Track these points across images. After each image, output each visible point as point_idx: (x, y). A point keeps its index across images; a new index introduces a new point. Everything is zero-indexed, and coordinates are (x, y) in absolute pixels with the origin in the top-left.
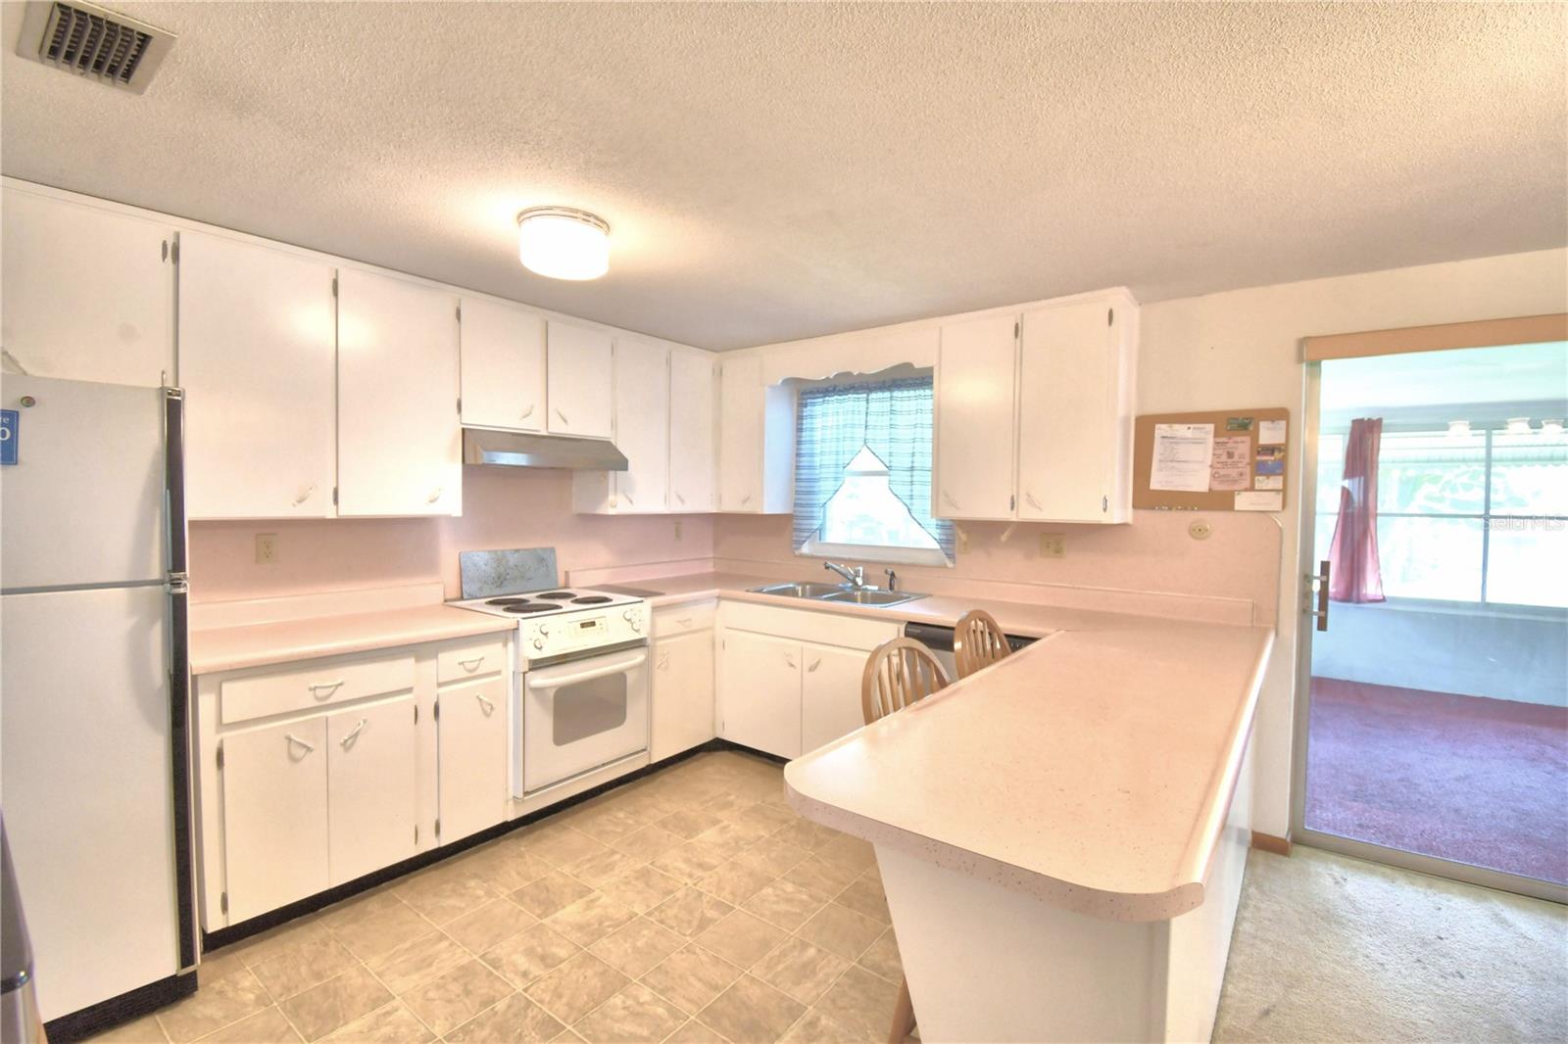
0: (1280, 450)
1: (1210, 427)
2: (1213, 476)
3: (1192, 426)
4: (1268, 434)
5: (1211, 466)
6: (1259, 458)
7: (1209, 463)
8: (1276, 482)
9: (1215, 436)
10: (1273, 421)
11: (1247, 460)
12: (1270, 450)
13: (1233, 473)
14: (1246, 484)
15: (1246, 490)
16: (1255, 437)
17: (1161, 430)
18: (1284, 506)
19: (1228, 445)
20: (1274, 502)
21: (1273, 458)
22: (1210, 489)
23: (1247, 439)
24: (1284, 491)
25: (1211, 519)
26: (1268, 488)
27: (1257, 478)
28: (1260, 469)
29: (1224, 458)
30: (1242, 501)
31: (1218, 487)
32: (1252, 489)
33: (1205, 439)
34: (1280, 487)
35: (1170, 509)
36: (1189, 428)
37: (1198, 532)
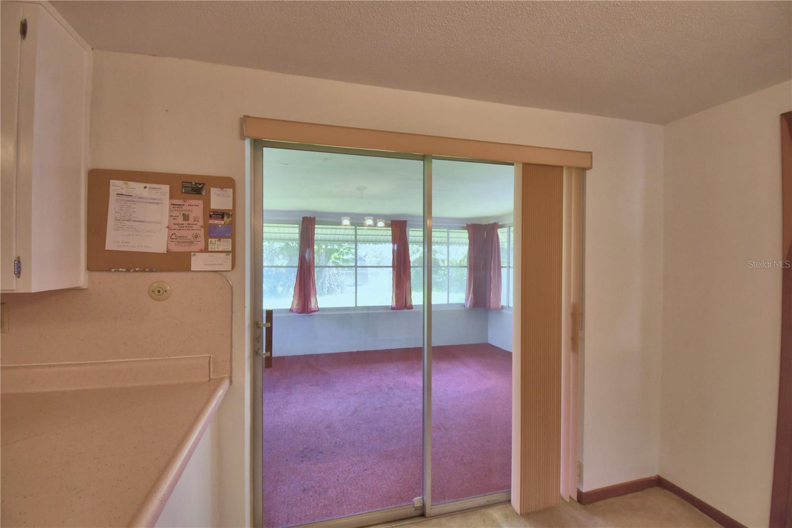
0: (229, 216)
1: (166, 188)
2: (170, 237)
3: (148, 185)
4: (219, 200)
5: (168, 227)
6: (211, 222)
7: (167, 224)
8: (225, 244)
9: (171, 198)
10: (222, 188)
11: (201, 223)
12: (221, 215)
13: (189, 234)
14: (201, 245)
15: (201, 251)
16: (207, 203)
17: (116, 186)
18: (233, 267)
19: (184, 208)
20: (223, 262)
21: (223, 222)
22: (168, 251)
23: (200, 203)
24: (233, 252)
25: (170, 280)
26: (220, 249)
27: (210, 240)
28: (211, 232)
29: (180, 220)
30: (198, 262)
31: (175, 248)
32: (206, 250)
33: (161, 200)
34: (230, 249)
35: (128, 271)
36: (145, 187)
37: (159, 294)
